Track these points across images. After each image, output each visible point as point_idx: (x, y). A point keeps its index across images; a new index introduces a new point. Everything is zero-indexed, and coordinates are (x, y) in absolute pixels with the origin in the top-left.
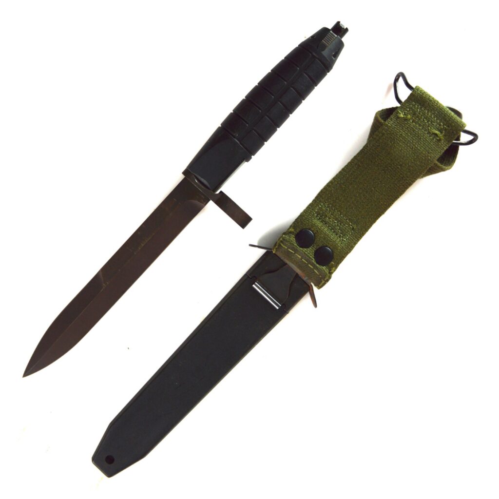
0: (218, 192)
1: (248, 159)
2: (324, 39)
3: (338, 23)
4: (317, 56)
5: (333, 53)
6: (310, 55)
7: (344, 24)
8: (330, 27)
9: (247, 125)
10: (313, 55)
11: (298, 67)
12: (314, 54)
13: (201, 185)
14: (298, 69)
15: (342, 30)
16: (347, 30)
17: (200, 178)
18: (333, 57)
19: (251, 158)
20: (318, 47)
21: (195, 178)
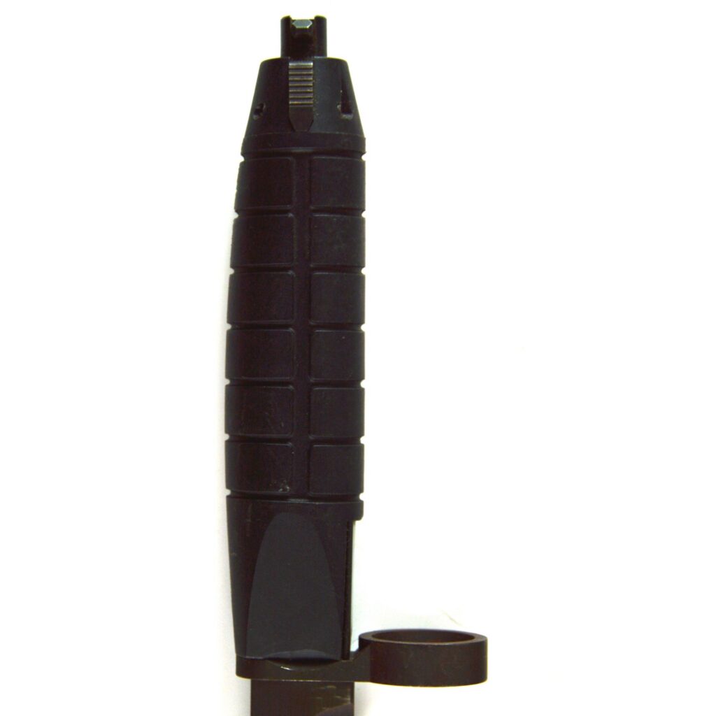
0: (354, 646)
1: (355, 511)
2: (291, 97)
3: (287, 23)
4: (309, 150)
5: (339, 107)
6: (290, 158)
7: (303, 14)
8: (275, 52)
9: (290, 444)
10: (299, 156)
11: (287, 212)
12: (300, 150)
13: (304, 669)
14: (291, 215)
15: (310, 34)
16: (320, 23)
17: (286, 654)
18: (345, 116)
19: (361, 503)
20: (293, 129)
21: (277, 665)
